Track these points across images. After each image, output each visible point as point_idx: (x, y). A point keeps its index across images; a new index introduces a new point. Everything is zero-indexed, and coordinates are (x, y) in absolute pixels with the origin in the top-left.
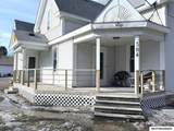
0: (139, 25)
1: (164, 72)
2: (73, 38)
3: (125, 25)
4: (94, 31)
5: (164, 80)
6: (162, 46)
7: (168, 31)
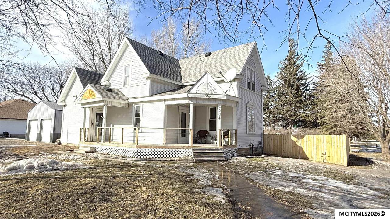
0: (222, 97)
1: (236, 130)
2: (164, 100)
3: (212, 97)
4: (188, 98)
5: (236, 137)
6: (235, 109)
7: (239, 100)
